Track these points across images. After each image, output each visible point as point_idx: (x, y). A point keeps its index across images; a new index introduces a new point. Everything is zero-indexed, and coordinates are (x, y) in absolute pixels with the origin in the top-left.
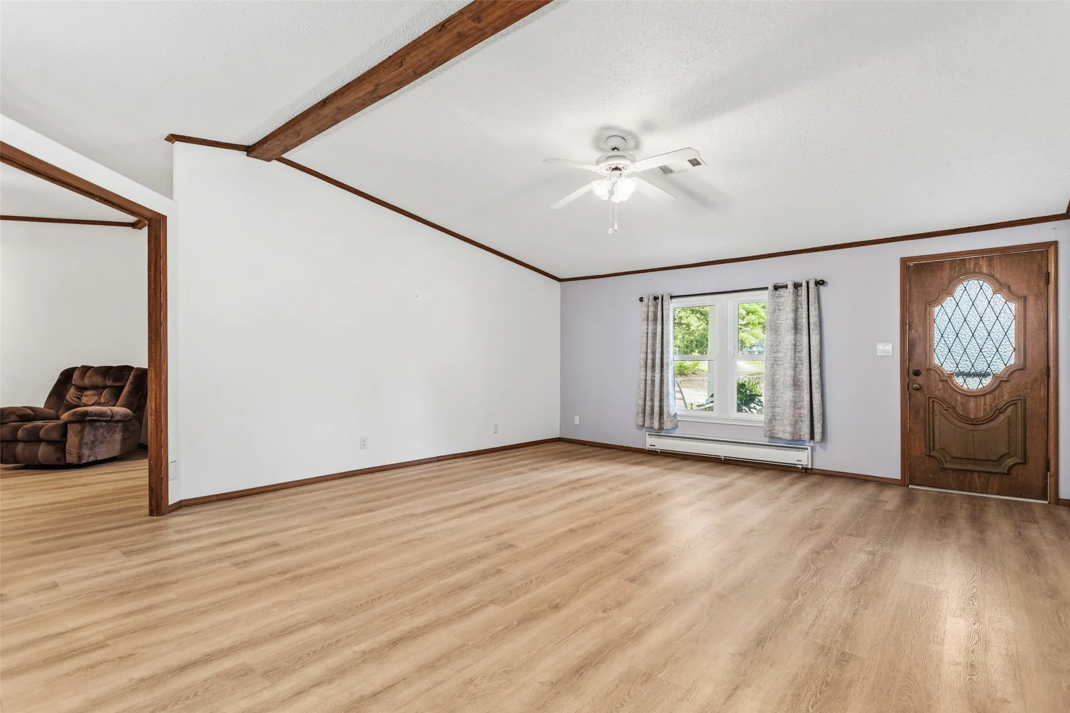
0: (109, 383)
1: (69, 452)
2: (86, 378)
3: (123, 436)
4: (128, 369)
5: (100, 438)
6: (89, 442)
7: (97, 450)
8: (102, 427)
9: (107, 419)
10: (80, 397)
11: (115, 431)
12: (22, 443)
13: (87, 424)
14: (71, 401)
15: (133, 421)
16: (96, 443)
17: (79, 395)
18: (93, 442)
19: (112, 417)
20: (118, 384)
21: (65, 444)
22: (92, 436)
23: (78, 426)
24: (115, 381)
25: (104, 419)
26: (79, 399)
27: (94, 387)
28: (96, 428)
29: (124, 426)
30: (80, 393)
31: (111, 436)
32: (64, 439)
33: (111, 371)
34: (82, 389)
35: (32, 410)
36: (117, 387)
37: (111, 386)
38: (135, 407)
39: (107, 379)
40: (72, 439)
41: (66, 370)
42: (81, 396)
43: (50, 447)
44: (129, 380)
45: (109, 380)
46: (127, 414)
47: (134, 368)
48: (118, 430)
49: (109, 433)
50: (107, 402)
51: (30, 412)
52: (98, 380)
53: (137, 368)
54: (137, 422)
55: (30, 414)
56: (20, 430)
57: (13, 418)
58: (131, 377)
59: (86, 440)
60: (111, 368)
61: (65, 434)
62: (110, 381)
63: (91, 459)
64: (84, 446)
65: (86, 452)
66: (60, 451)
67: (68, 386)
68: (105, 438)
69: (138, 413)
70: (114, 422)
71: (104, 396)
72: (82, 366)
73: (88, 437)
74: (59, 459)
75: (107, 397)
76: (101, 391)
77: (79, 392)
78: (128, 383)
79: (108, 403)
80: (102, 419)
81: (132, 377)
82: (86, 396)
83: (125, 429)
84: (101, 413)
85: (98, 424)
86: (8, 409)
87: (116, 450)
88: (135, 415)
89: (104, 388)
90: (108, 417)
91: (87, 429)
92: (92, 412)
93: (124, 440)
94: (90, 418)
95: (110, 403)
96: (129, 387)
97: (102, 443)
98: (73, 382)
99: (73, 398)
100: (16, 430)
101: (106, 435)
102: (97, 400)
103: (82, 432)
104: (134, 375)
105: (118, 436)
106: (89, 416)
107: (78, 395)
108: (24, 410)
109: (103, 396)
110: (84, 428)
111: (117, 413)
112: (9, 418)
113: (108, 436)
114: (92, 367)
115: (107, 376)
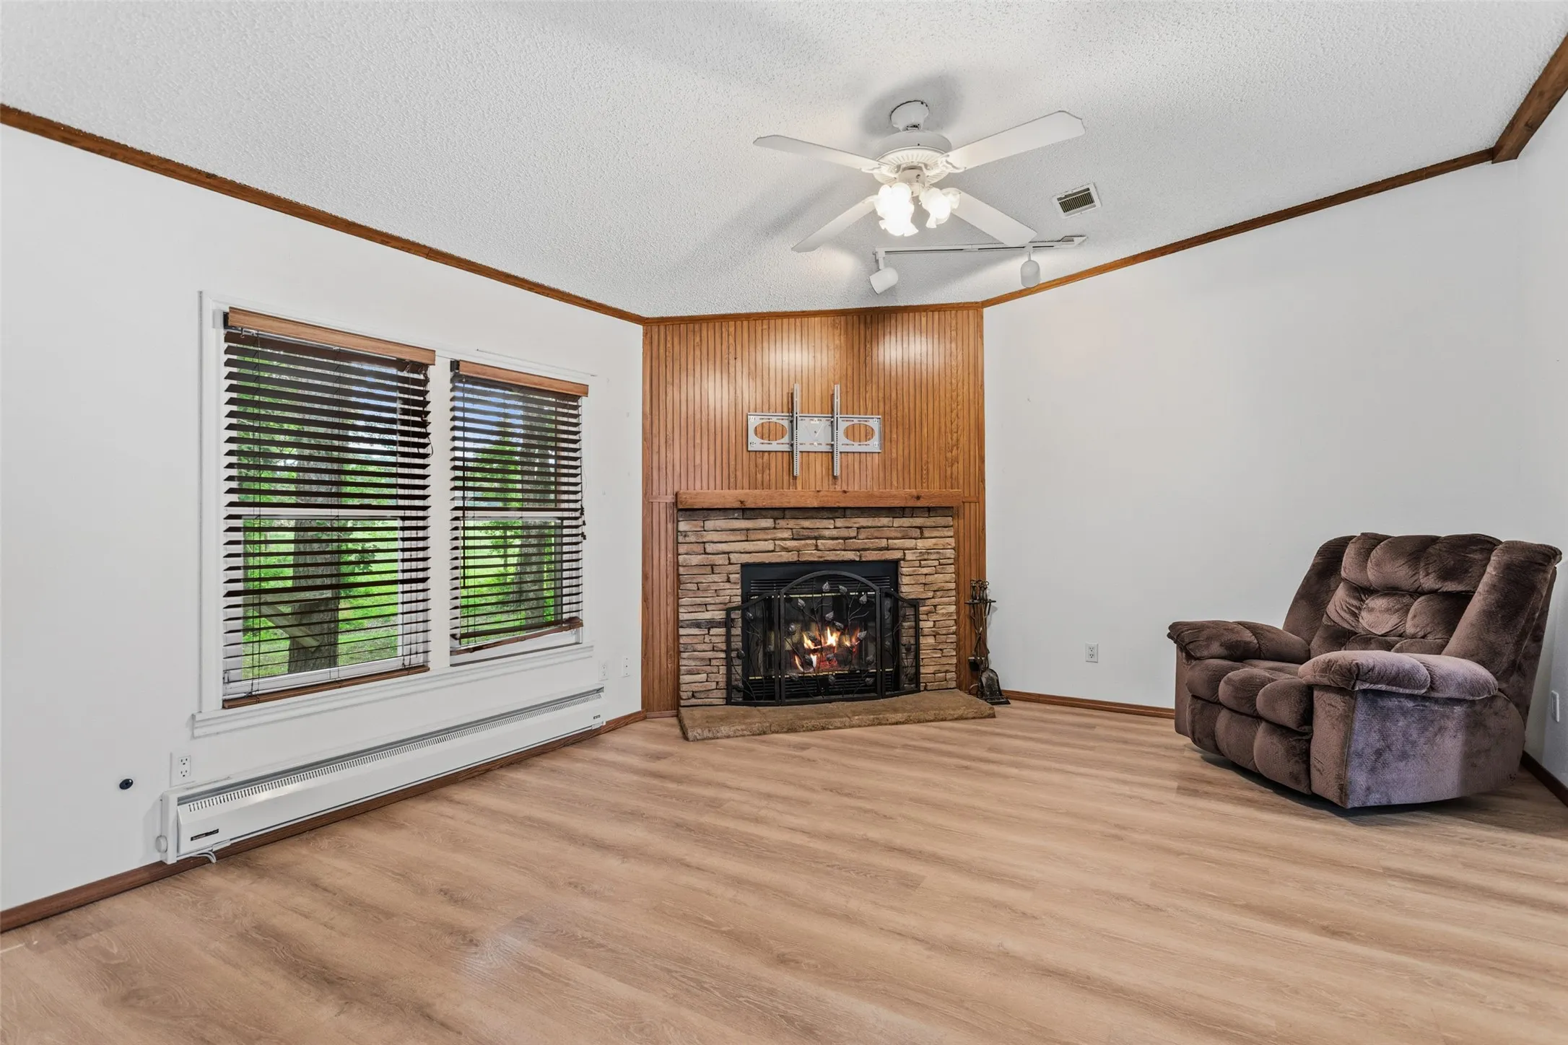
0: (1429, 582)
1: (1319, 766)
2: (1369, 564)
3: (1467, 743)
4: (1485, 544)
5: (1398, 743)
6: (1368, 751)
7: (1390, 776)
8: (1405, 713)
9: (1416, 692)
10: (1357, 612)
11: (1441, 729)
12: (1228, 711)
13: (1360, 700)
14: (1337, 619)
15: (1499, 703)
16: (1387, 755)
17: (1356, 607)
18: (1379, 753)
19: (1432, 688)
20: (1451, 587)
21: (1309, 741)
22: (1375, 736)
23: (1336, 700)
24: (1446, 575)
25: (1407, 691)
26: (1355, 616)
27: (1390, 590)
28: (1386, 715)
29: (1468, 715)
30: (1355, 602)
31: (1430, 742)
32: (1306, 728)
33: (1431, 550)
34: (1362, 591)
35: (1254, 634)
36: (1448, 595)
37: (1433, 592)
38: (1504, 662)
39: (1422, 573)
40: (1325, 735)
41: (1330, 542)
42: (1359, 609)
43: (1275, 740)
44: (1486, 579)
45: (1428, 574)
46: (1478, 682)
47: (1500, 542)
48: (1451, 724)
49: (1424, 729)
50: (1421, 634)
51: (1248, 636)
52: (1400, 572)
53: (1507, 543)
54: (1512, 706)
55: (1248, 643)
56: (1222, 682)
57: (1216, 648)
58: (1490, 569)
59: (1359, 742)
60: (1434, 540)
61: (1307, 716)
62: (1432, 576)
63: (1374, 800)
64: (1355, 762)
65: (1359, 779)
66: (1297, 758)
67: (1333, 581)
68: (1414, 744)
69: (1514, 678)
70: (1436, 701)
71: (1415, 616)
72: (1362, 534)
73: (1366, 737)
74: (1296, 778)
75: (1422, 620)
76: (1406, 600)
77: (1355, 598)
78: (1481, 588)
79: (1424, 637)
80: (1401, 690)
81: (1495, 568)
82: (1371, 610)
83: (1474, 724)
84: (1398, 674)
85: (1392, 703)
86: (1208, 627)
87: (1447, 785)
88: (1504, 686)
89: (1417, 593)
90: (1421, 687)
91: (1361, 714)
92: (1372, 669)
93: (1470, 759)
94: (1366, 686)
95: (1430, 638)
96: (1485, 599)
97: (1404, 756)
98: (1343, 574)
99: (1343, 614)
100: (1216, 678)
101: (1415, 736)
102: (1396, 626)
103: (1347, 718)
104: (1499, 563)
105: (1451, 745)
106: (1365, 681)
107: (1353, 606)
108: (1238, 632)
109: (1410, 615)
110: (1353, 709)
111: (1446, 678)
112: (1207, 646)
113: (1422, 740)
114: (1386, 538)
115: (1422, 564)
